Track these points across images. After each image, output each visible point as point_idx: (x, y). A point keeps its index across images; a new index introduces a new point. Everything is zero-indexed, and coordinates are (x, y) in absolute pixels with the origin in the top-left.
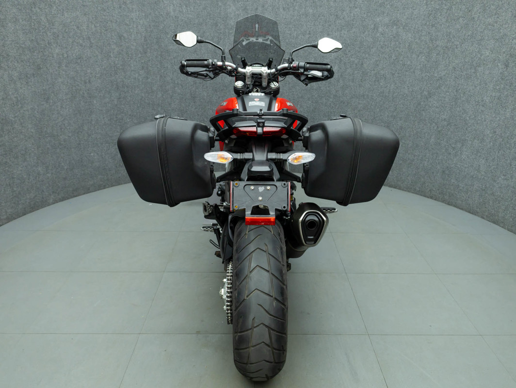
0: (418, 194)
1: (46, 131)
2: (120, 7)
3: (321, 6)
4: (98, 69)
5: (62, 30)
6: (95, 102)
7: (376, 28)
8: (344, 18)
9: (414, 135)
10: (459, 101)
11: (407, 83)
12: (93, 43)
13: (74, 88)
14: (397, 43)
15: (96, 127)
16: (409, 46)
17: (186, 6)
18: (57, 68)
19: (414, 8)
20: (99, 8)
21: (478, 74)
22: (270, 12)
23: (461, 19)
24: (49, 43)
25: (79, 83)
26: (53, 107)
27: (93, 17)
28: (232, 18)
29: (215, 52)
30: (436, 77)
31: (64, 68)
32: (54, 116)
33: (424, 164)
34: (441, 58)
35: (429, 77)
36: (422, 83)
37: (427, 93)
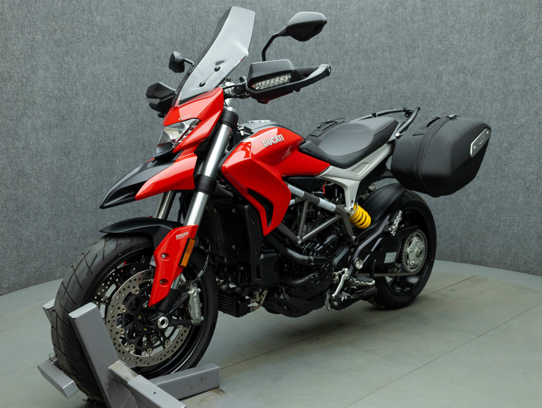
0: (510, 270)
1: (62, 190)
2: (154, 61)
3: (375, 59)
4: (124, 125)
5: (91, 81)
6: (118, 162)
7: (439, 77)
8: (401, 69)
9: (496, 196)
12: (121, 97)
13: (97, 144)
14: (466, 91)
16: (480, 93)
18: (82, 121)
19: (482, 53)
20: (131, 61)
23: (537, 59)
24: (76, 94)
25: (103, 140)
26: (73, 163)
27: (125, 69)
29: (255, 111)
30: (516, 125)
31: (89, 121)
32: (72, 174)
33: (513, 230)
34: (519, 103)
35: (507, 125)
36: (500, 134)
37: (507, 145)
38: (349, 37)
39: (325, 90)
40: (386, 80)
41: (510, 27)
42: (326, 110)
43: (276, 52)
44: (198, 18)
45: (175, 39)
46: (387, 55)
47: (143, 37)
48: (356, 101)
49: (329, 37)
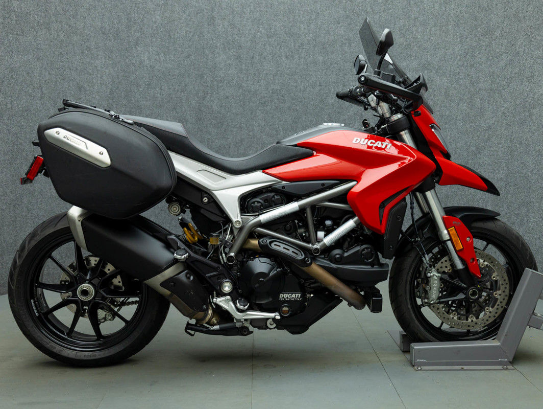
2: (83, 53)
3: (333, 53)
5: (8, 75)
10: (516, 153)
11: (449, 138)
12: (45, 94)
13: (15, 147)
15: (39, 200)
16: (446, 92)
17: (164, 54)
19: (447, 48)
20: (56, 53)
21: (534, 117)
22: (270, 61)
23: (504, 55)
25: (23, 142)
28: (221, 69)
29: (200, 110)
30: (484, 127)
31: (6, 121)
34: (486, 103)
35: (474, 128)
36: (466, 136)
37: (475, 148)
38: (305, 28)
39: (279, 88)
40: (346, 77)
41: (476, 20)
42: (280, 109)
43: (223, 44)
44: (134, 5)
45: (107, 28)
46: (346, 49)
47: (70, 26)
48: (313, 100)
49: (282, 28)
